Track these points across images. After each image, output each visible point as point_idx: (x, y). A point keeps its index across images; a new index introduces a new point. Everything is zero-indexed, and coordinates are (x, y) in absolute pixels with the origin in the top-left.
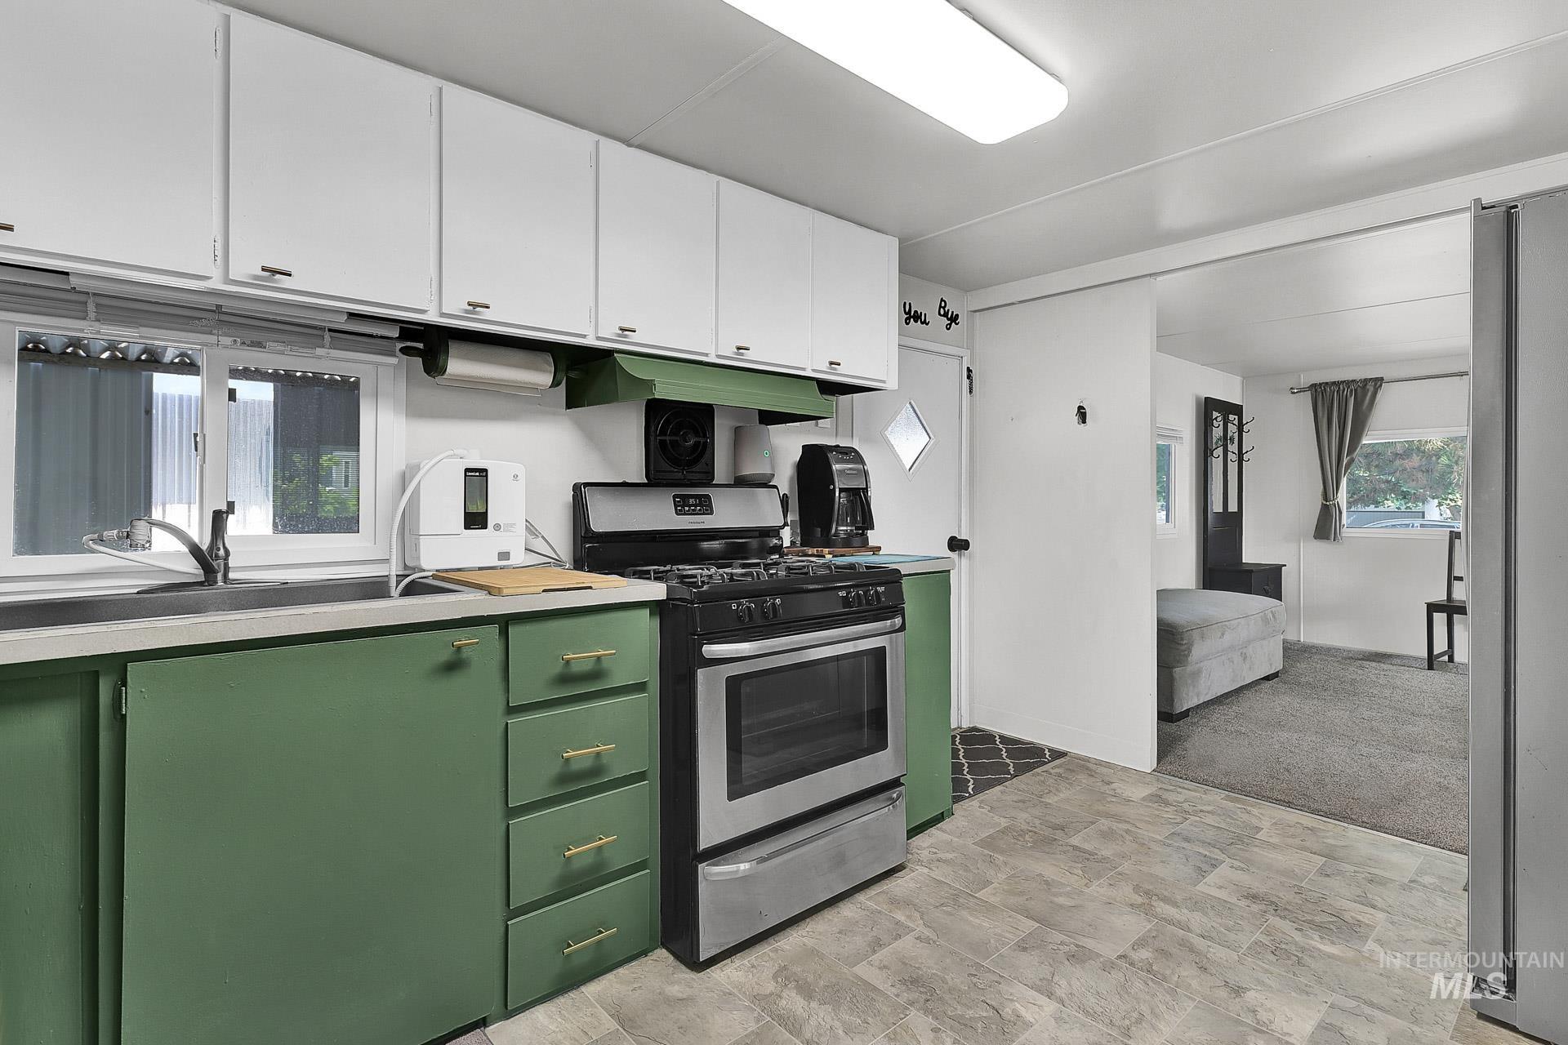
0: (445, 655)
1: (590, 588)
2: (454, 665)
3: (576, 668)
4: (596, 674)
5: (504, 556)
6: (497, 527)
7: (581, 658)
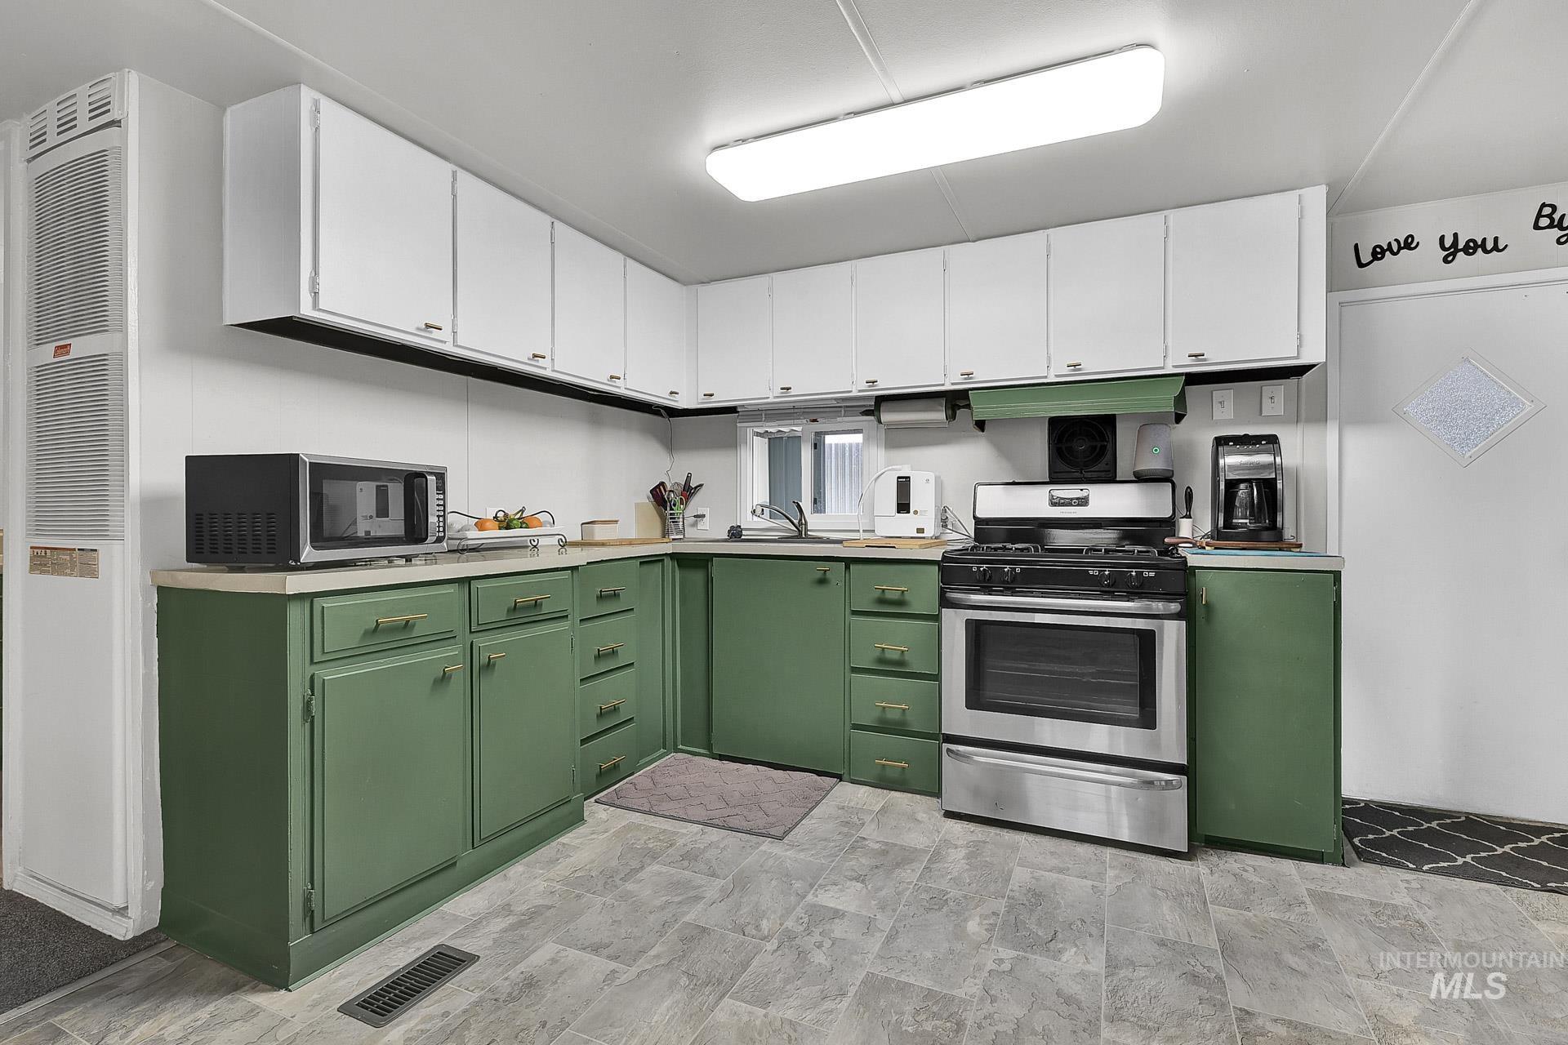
0: (819, 575)
1: (894, 547)
2: (822, 581)
3: (889, 596)
4: (901, 603)
5: (921, 530)
6: (916, 512)
7: (893, 592)
